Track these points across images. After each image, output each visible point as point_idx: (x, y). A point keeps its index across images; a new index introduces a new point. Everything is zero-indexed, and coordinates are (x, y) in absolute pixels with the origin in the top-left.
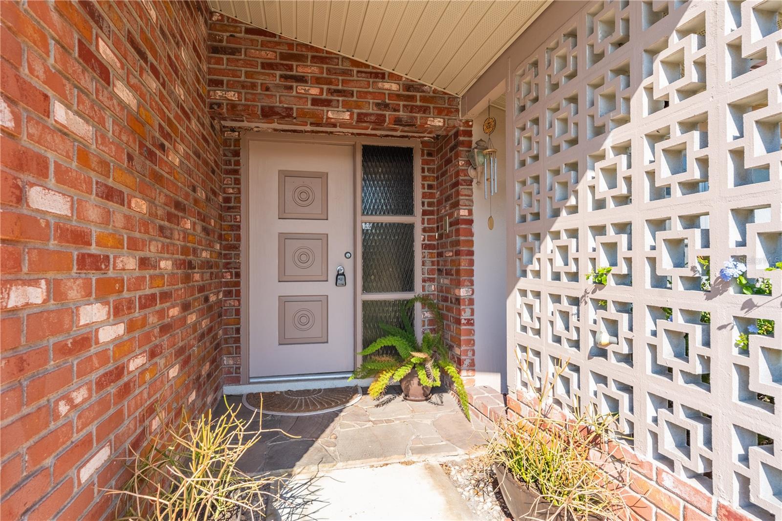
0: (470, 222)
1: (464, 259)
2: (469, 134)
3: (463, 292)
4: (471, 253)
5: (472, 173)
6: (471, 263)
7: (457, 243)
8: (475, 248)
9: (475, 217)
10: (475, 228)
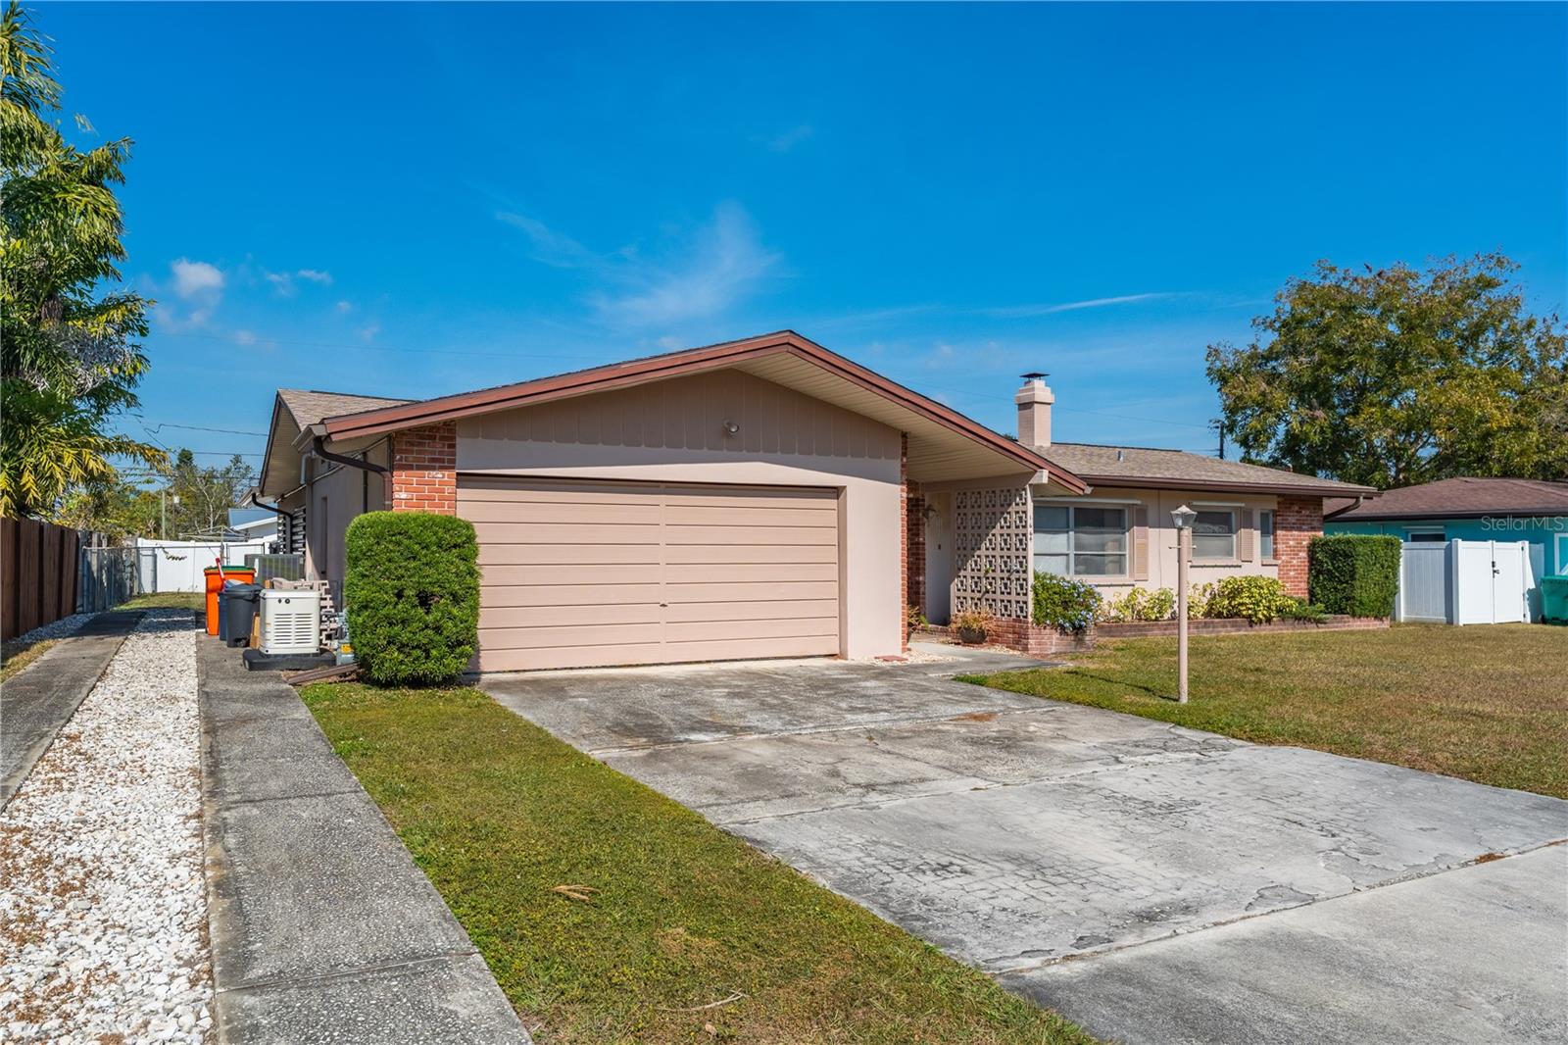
0: (924, 544)
1: (922, 562)
2: (923, 500)
3: (921, 578)
4: (924, 559)
5: (925, 520)
6: (924, 564)
7: (918, 554)
8: (926, 557)
9: (926, 542)
10: (926, 547)
